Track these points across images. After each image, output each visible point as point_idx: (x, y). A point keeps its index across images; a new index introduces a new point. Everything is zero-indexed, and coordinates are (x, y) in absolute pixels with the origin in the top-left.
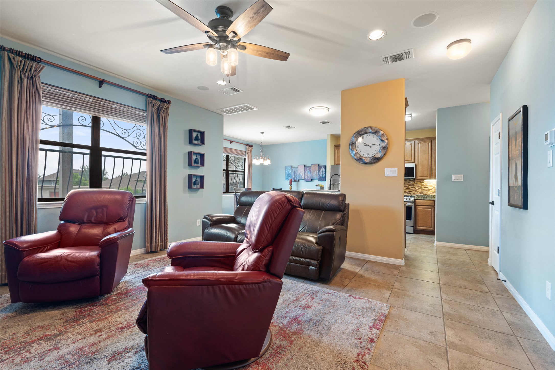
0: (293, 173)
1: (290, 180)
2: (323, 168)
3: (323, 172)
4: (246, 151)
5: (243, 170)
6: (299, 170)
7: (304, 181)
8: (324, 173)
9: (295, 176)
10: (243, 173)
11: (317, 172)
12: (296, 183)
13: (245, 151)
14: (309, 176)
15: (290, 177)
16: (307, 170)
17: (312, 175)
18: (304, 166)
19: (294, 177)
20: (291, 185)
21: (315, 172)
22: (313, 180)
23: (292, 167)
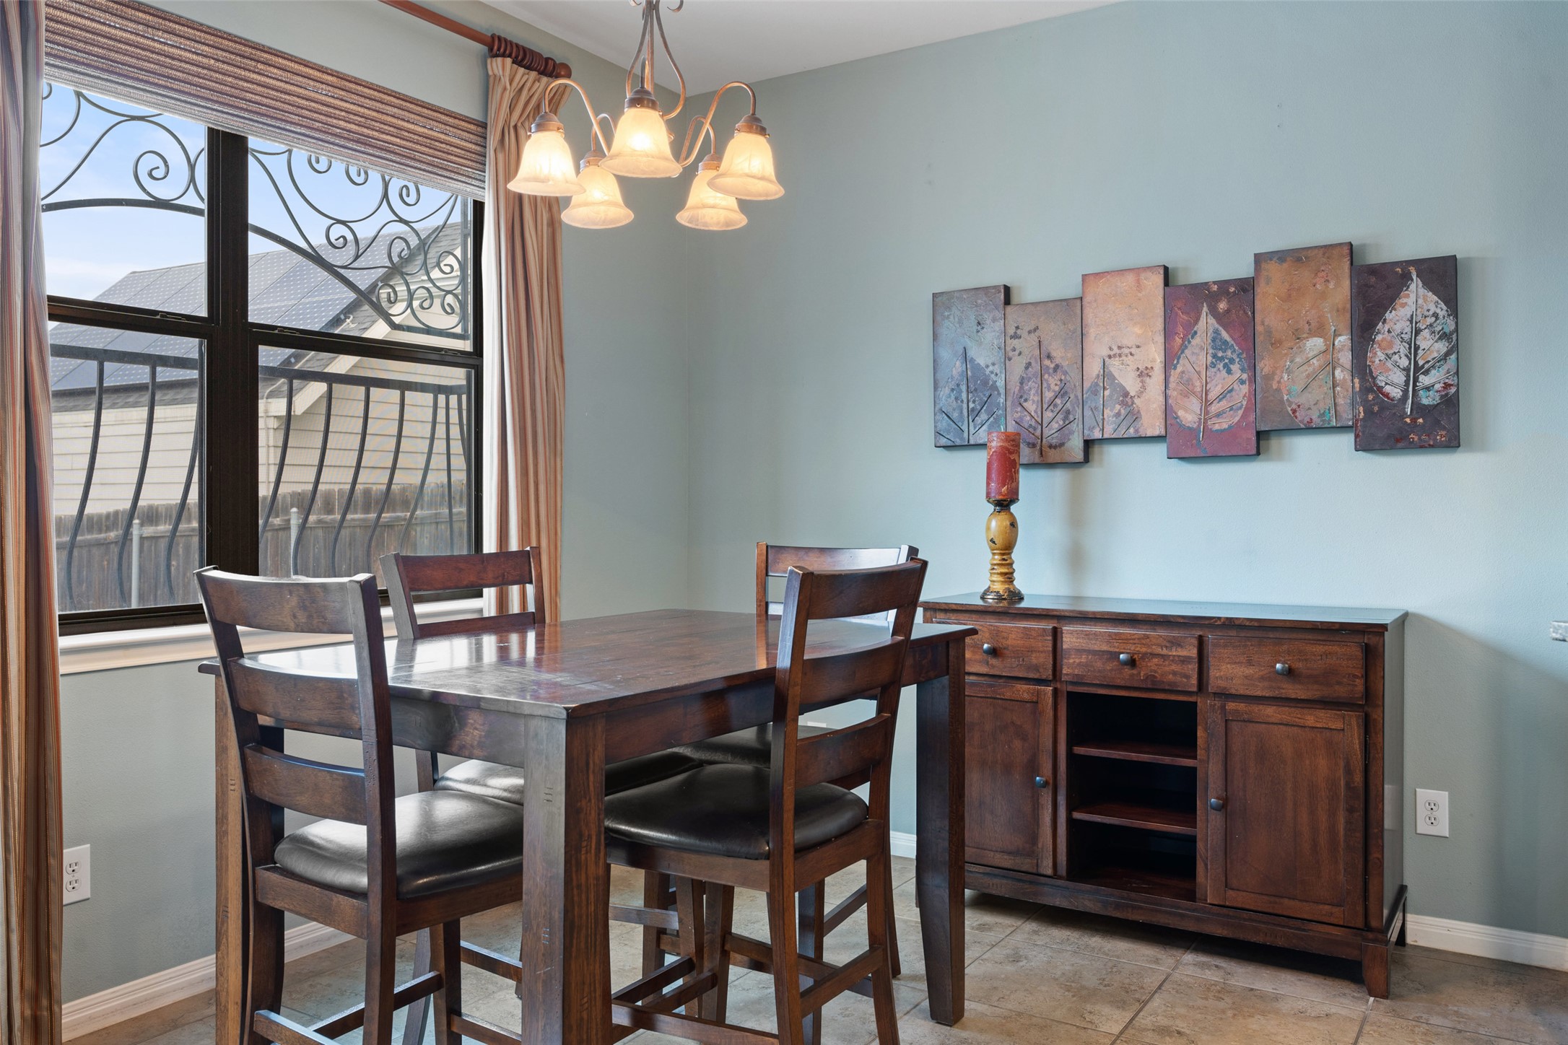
0: (1017, 367)
1: (995, 444)
2: (1416, 287)
3: (1425, 341)
4: (484, 125)
5: (467, 346)
6: (1092, 332)
7: (1161, 449)
8: (1431, 346)
9: (1048, 395)
10: (456, 376)
11: (1331, 348)
12: (1056, 480)
13: (475, 114)
14: (1222, 397)
15: (983, 416)
16: (1206, 323)
17: (1269, 378)
18: (1159, 279)
19: (1031, 406)
20: (1003, 505)
21: (1315, 344)
22: (1274, 442)
23: (1007, 301)
